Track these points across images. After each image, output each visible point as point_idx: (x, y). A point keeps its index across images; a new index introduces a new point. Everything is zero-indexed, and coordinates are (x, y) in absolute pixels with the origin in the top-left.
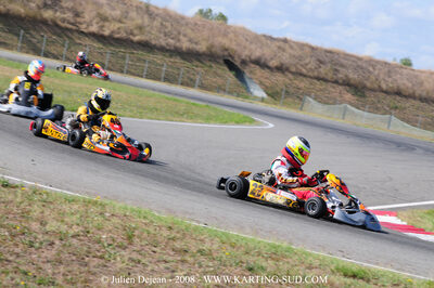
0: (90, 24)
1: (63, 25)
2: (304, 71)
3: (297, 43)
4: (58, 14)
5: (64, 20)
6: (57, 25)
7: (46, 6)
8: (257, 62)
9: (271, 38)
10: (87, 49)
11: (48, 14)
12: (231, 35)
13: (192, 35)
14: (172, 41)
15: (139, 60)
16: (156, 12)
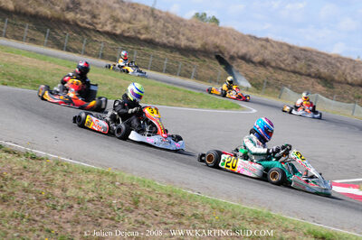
0: (105, 24)
1: (82, 25)
2: (283, 66)
3: (277, 43)
4: (78, 15)
5: (83, 21)
6: (77, 25)
7: (68, 9)
8: (244, 58)
9: (255, 38)
10: (102, 45)
11: (70, 16)
12: (222, 35)
13: (190, 35)
14: (172, 40)
15: (145, 54)
16: (160, 15)
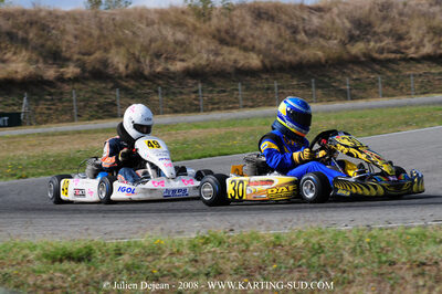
1: (382, 57)
4: (372, 44)
5: (381, 51)
6: (374, 60)
7: (352, 39)
11: (357, 49)
